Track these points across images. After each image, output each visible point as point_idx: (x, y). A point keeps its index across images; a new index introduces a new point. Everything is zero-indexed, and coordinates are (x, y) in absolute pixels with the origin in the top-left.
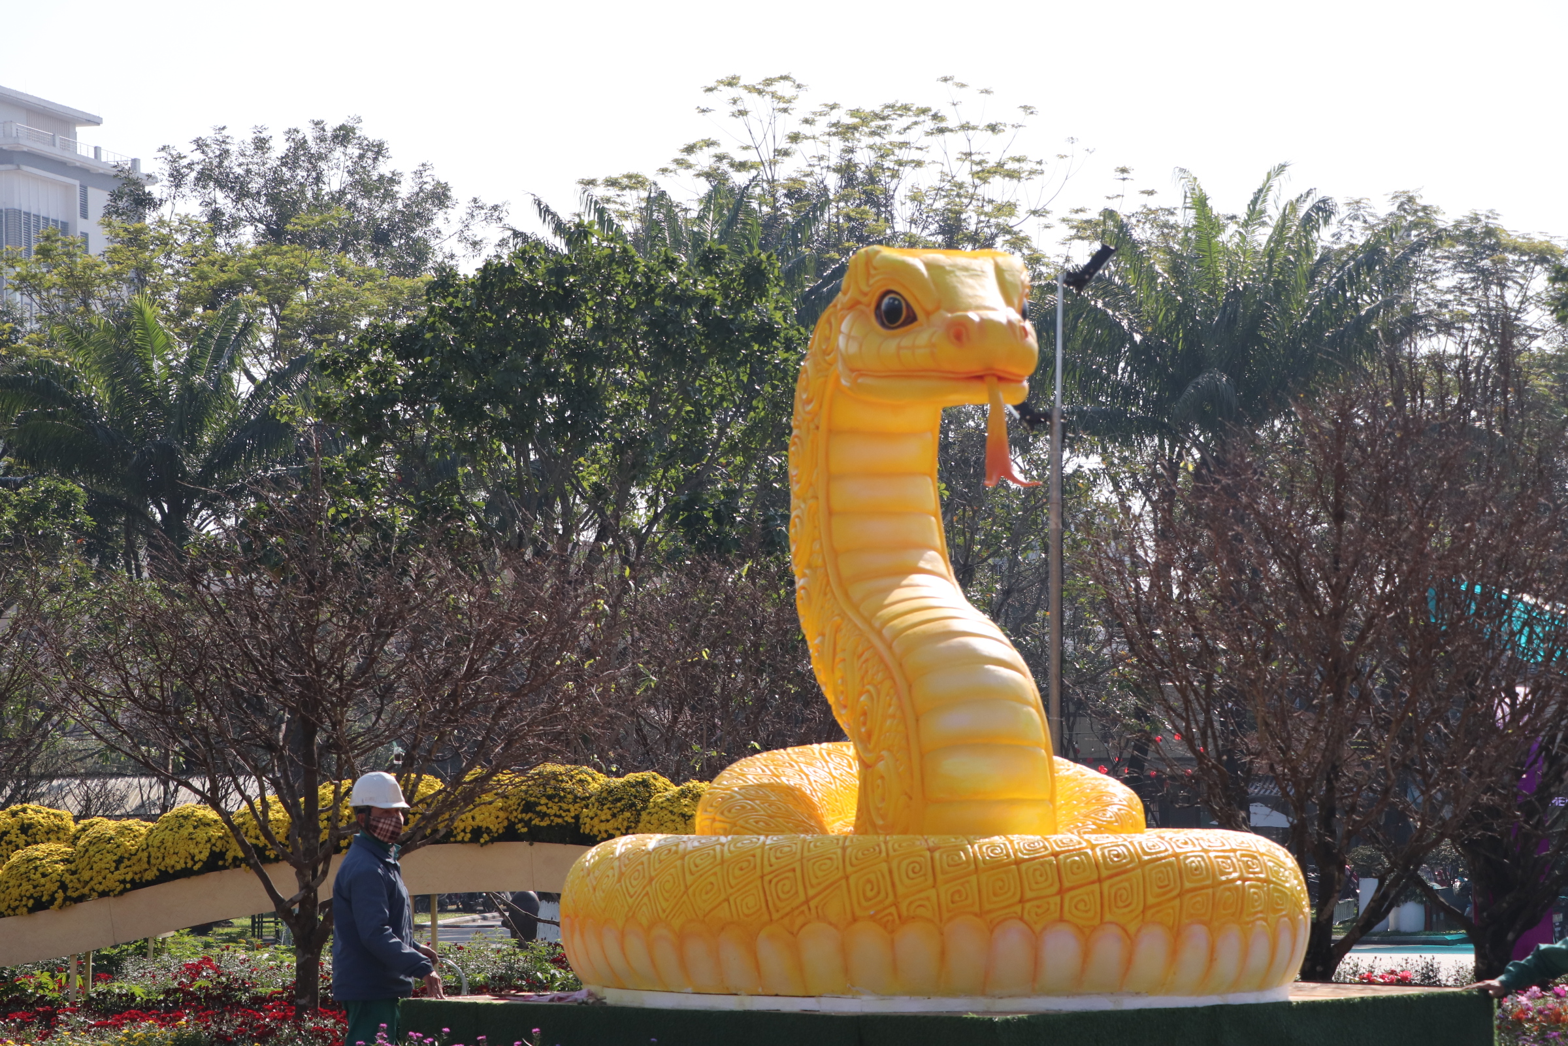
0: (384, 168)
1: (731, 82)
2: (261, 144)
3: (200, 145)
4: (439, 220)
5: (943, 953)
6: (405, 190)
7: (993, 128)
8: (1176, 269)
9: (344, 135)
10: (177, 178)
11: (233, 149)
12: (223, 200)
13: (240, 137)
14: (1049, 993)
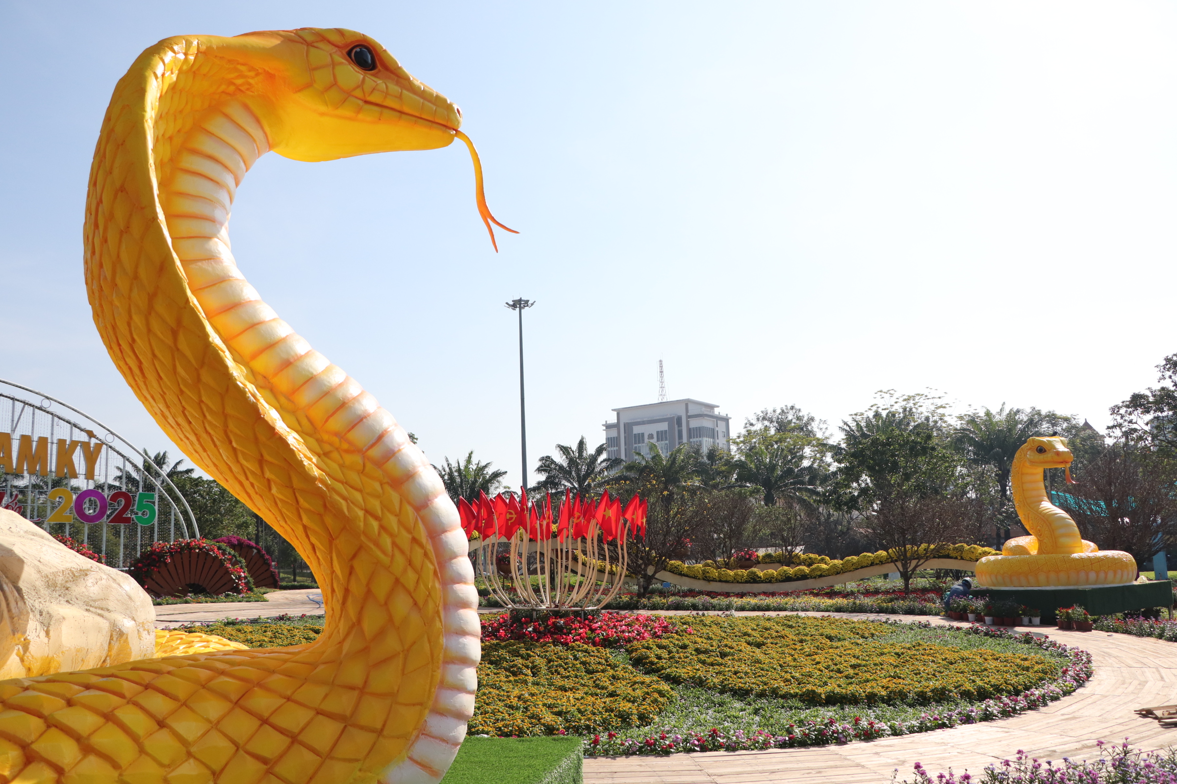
0: (801, 414)
1: (881, 391)
2: (774, 411)
3: (762, 412)
4: (813, 424)
5: (1068, 577)
6: (805, 419)
7: (940, 398)
8: (986, 426)
9: (792, 408)
10: (758, 419)
11: (769, 412)
12: (766, 423)
13: (770, 410)
14: (1090, 584)
